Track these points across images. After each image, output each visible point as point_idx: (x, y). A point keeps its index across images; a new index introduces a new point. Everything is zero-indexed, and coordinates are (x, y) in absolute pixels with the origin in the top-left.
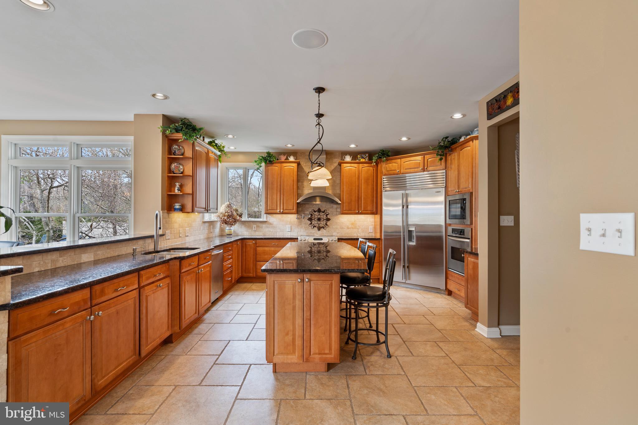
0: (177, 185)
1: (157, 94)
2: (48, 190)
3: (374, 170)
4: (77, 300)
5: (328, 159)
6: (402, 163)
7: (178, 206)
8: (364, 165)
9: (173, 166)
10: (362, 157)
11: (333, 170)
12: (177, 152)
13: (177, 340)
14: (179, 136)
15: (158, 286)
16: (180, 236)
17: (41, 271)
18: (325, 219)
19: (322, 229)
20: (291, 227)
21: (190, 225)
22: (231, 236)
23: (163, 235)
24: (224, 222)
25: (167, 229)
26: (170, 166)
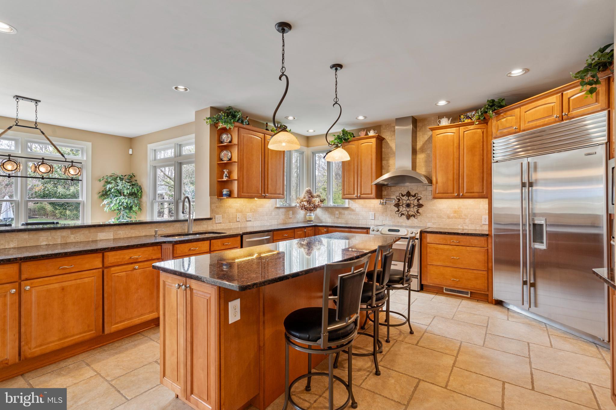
0: (226, 172)
1: (179, 87)
3: (483, 133)
5: (420, 128)
6: (523, 113)
7: (226, 192)
8: (467, 128)
9: (222, 154)
10: (467, 117)
11: (426, 141)
12: (225, 141)
15: (133, 269)
16: (238, 220)
17: (49, 245)
18: (416, 204)
19: (412, 218)
20: (375, 214)
21: (253, 210)
22: (312, 222)
23: (210, 219)
24: (303, 208)
25: (218, 214)
26: (219, 155)
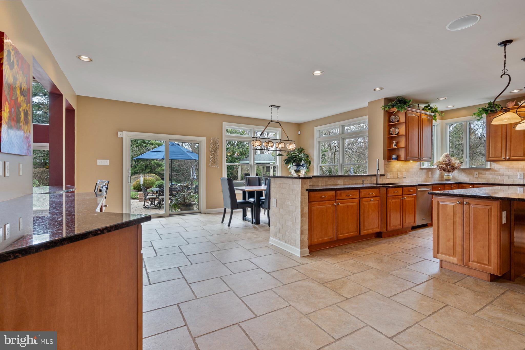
0: (394, 142)
2: (334, 153)
4: (330, 195)
7: (394, 156)
9: (391, 130)
12: (394, 121)
13: (385, 237)
14: (395, 109)
15: (371, 200)
16: (398, 177)
21: (407, 170)
22: (450, 181)
23: (384, 175)
24: (442, 169)
25: (387, 172)
26: (389, 130)
